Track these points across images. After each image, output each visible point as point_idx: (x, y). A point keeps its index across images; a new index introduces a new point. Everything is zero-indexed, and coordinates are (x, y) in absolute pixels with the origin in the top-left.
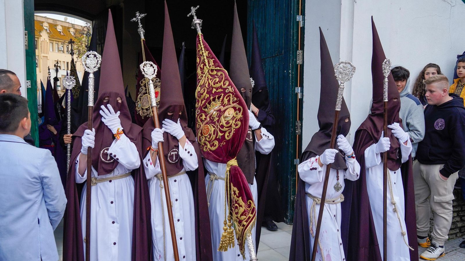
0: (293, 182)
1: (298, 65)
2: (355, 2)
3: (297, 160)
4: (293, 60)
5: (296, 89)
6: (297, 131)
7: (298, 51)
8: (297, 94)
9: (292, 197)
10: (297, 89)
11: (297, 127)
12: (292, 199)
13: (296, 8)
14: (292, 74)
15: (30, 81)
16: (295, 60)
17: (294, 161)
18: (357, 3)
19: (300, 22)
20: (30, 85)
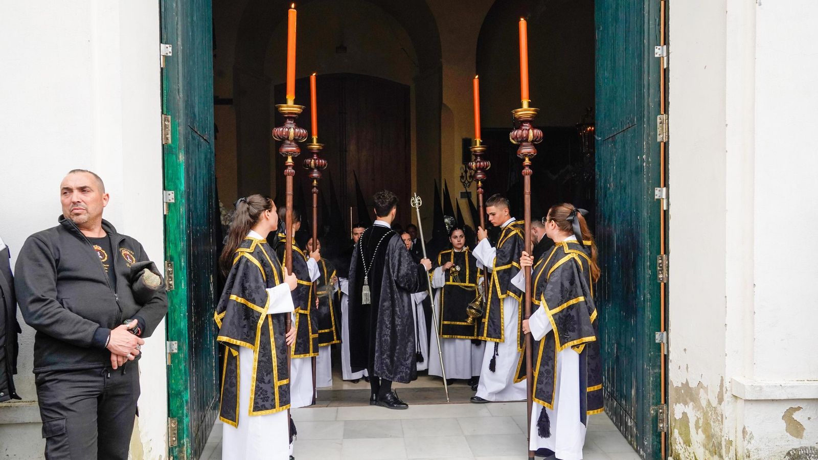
0: (653, 378)
1: (660, 143)
2: (757, 4)
3: (663, 334)
4: (649, 135)
5: (657, 192)
6: (661, 276)
7: (658, 117)
8: (659, 201)
9: (653, 409)
10: (659, 191)
11: (662, 267)
12: (652, 412)
13: (652, 32)
14: (648, 162)
15: (173, 192)
16: (652, 133)
17: (655, 336)
18: (761, 6)
19: (663, 60)
20: (173, 199)
